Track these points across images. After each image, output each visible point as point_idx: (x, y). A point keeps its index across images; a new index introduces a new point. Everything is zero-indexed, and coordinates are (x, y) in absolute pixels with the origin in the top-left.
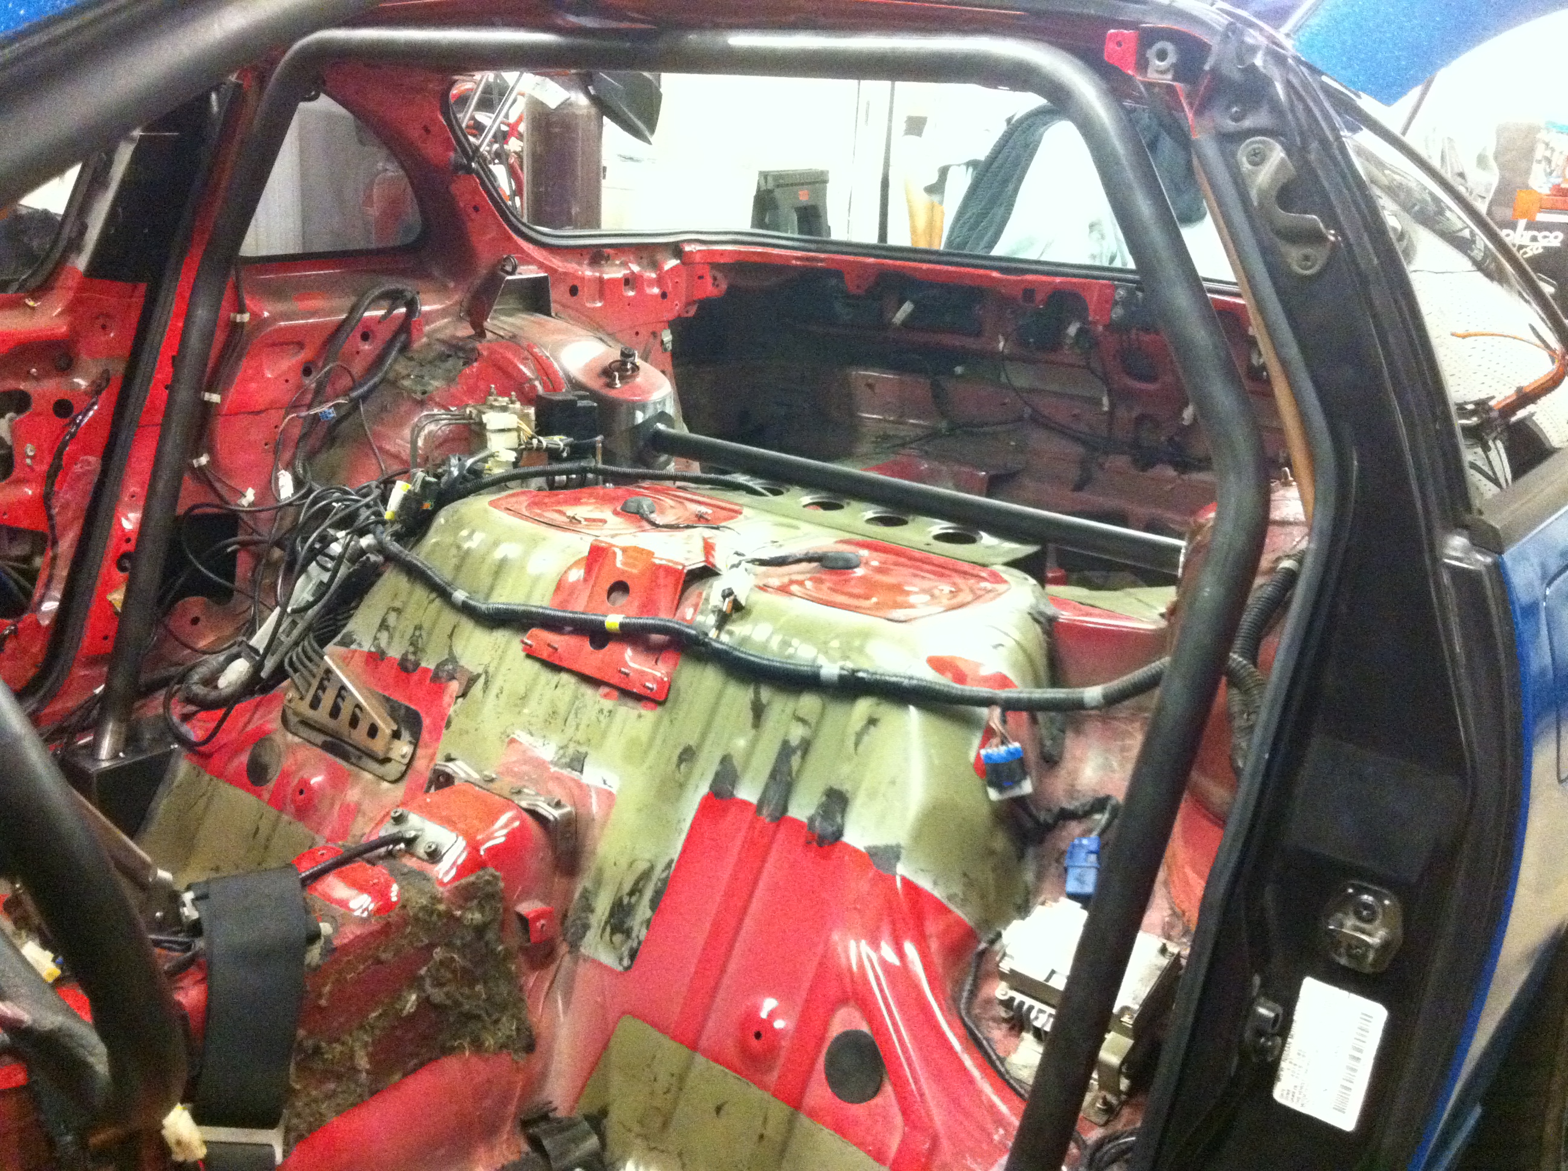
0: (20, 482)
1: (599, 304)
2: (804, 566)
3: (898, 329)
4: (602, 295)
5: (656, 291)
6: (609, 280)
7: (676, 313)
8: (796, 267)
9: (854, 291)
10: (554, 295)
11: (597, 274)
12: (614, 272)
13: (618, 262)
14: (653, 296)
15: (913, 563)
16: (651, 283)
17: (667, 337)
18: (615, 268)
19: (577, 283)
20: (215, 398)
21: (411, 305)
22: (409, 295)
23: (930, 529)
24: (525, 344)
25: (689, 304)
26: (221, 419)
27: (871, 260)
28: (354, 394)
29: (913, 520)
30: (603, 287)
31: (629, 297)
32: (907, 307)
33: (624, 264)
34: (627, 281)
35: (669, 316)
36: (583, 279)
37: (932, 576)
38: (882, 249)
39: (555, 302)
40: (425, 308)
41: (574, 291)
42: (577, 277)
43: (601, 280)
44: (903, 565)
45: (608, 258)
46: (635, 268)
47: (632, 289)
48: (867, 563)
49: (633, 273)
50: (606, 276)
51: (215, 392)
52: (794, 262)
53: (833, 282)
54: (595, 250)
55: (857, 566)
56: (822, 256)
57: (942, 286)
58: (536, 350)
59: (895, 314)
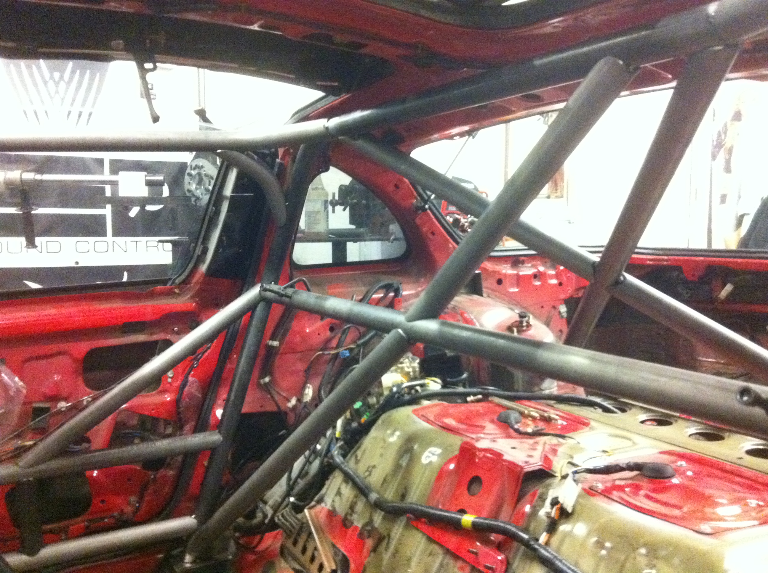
0: (164, 391)
1: (516, 290)
2: (627, 474)
3: (723, 302)
4: (518, 285)
5: (554, 281)
6: (522, 275)
7: (568, 295)
8: (650, 265)
9: (690, 278)
10: (484, 284)
11: (515, 272)
12: (527, 270)
13: (530, 265)
14: (553, 285)
15: (726, 475)
16: (551, 277)
17: (563, 309)
18: (527, 269)
19: (502, 277)
20: (276, 343)
21: (397, 291)
22: (395, 285)
23: (742, 445)
24: (459, 312)
25: (578, 289)
26: (278, 357)
27: (702, 258)
28: (360, 342)
29: (729, 436)
30: (519, 280)
31: (537, 286)
32: (729, 288)
33: (533, 266)
34: (535, 276)
35: (563, 297)
36: (505, 275)
37: (740, 489)
38: (709, 252)
39: (487, 288)
40: (404, 293)
41: (500, 282)
42: (501, 274)
43: (518, 275)
44: (716, 477)
45: (523, 262)
46: (542, 269)
47: (539, 281)
48: (684, 473)
49: (539, 271)
50: (521, 273)
51: (275, 341)
52: (648, 262)
53: (675, 274)
54: (514, 259)
55: (672, 476)
56: (665, 258)
57: (754, 273)
58: (465, 315)
59: (720, 292)
